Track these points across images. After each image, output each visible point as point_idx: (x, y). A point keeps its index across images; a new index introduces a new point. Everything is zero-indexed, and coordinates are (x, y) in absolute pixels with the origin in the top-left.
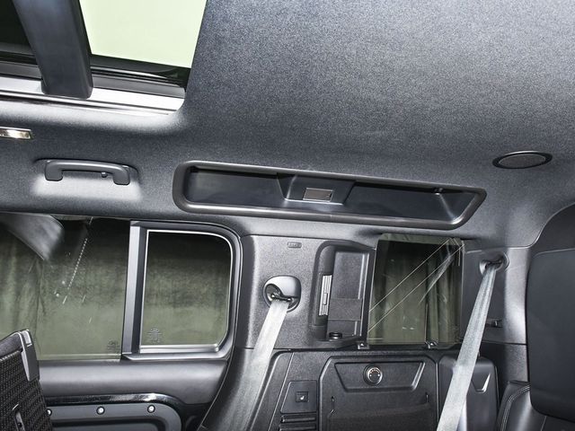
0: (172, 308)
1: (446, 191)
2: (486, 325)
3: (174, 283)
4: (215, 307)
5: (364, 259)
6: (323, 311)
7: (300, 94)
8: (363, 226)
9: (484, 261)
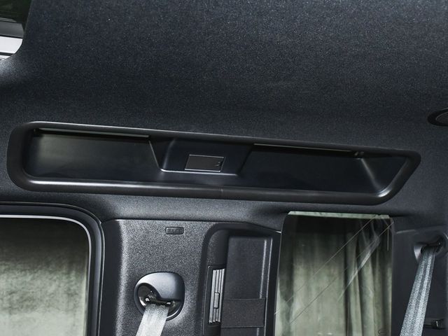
0: (7, 316)
1: (369, 155)
2: (425, 327)
3: (10, 280)
4: (67, 311)
5: (266, 245)
6: (214, 316)
7: (180, 35)
8: (263, 202)
9: (419, 244)
